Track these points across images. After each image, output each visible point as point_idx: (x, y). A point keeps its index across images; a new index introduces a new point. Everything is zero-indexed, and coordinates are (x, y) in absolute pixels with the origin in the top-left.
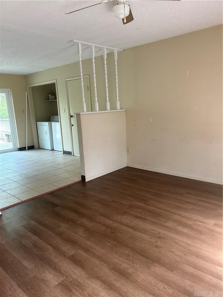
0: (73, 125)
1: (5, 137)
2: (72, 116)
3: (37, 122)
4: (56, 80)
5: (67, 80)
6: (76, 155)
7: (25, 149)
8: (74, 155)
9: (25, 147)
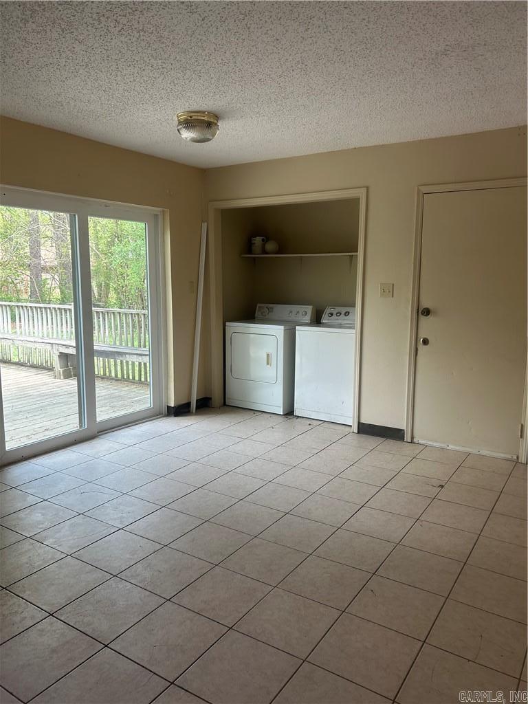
0: (426, 342)
1: (57, 363)
2: (427, 312)
3: (227, 324)
4: (368, 188)
5: (424, 189)
6: (421, 442)
7: (186, 410)
8: (412, 442)
9: (188, 405)
